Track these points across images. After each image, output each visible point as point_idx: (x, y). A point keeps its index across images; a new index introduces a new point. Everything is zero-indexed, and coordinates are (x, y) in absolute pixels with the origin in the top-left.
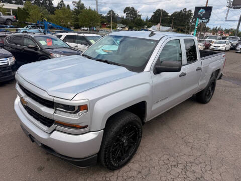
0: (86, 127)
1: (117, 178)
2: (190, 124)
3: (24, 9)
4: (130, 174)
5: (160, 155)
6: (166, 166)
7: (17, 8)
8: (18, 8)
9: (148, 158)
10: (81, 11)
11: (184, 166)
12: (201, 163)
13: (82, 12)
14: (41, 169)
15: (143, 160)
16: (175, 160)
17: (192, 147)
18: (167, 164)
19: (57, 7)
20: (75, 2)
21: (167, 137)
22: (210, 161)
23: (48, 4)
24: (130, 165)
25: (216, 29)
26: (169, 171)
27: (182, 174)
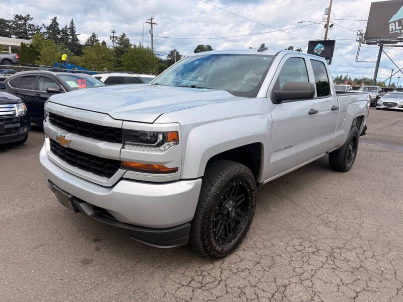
0: (175, 170)
1: (221, 272)
2: (327, 198)
3: (31, 45)
4: (242, 265)
5: (286, 239)
6: (300, 253)
7: (20, 45)
8: (22, 43)
9: (268, 244)
10: (127, 49)
11: (330, 252)
12: (355, 248)
13: (127, 51)
14: (86, 262)
15: (259, 245)
16: (313, 245)
17: (336, 228)
18: (300, 251)
19: (87, 45)
20: (116, 38)
21: (294, 216)
22: (370, 246)
23: (70, 40)
24: (240, 253)
25: (340, 79)
26: (305, 260)
27: (329, 264)
